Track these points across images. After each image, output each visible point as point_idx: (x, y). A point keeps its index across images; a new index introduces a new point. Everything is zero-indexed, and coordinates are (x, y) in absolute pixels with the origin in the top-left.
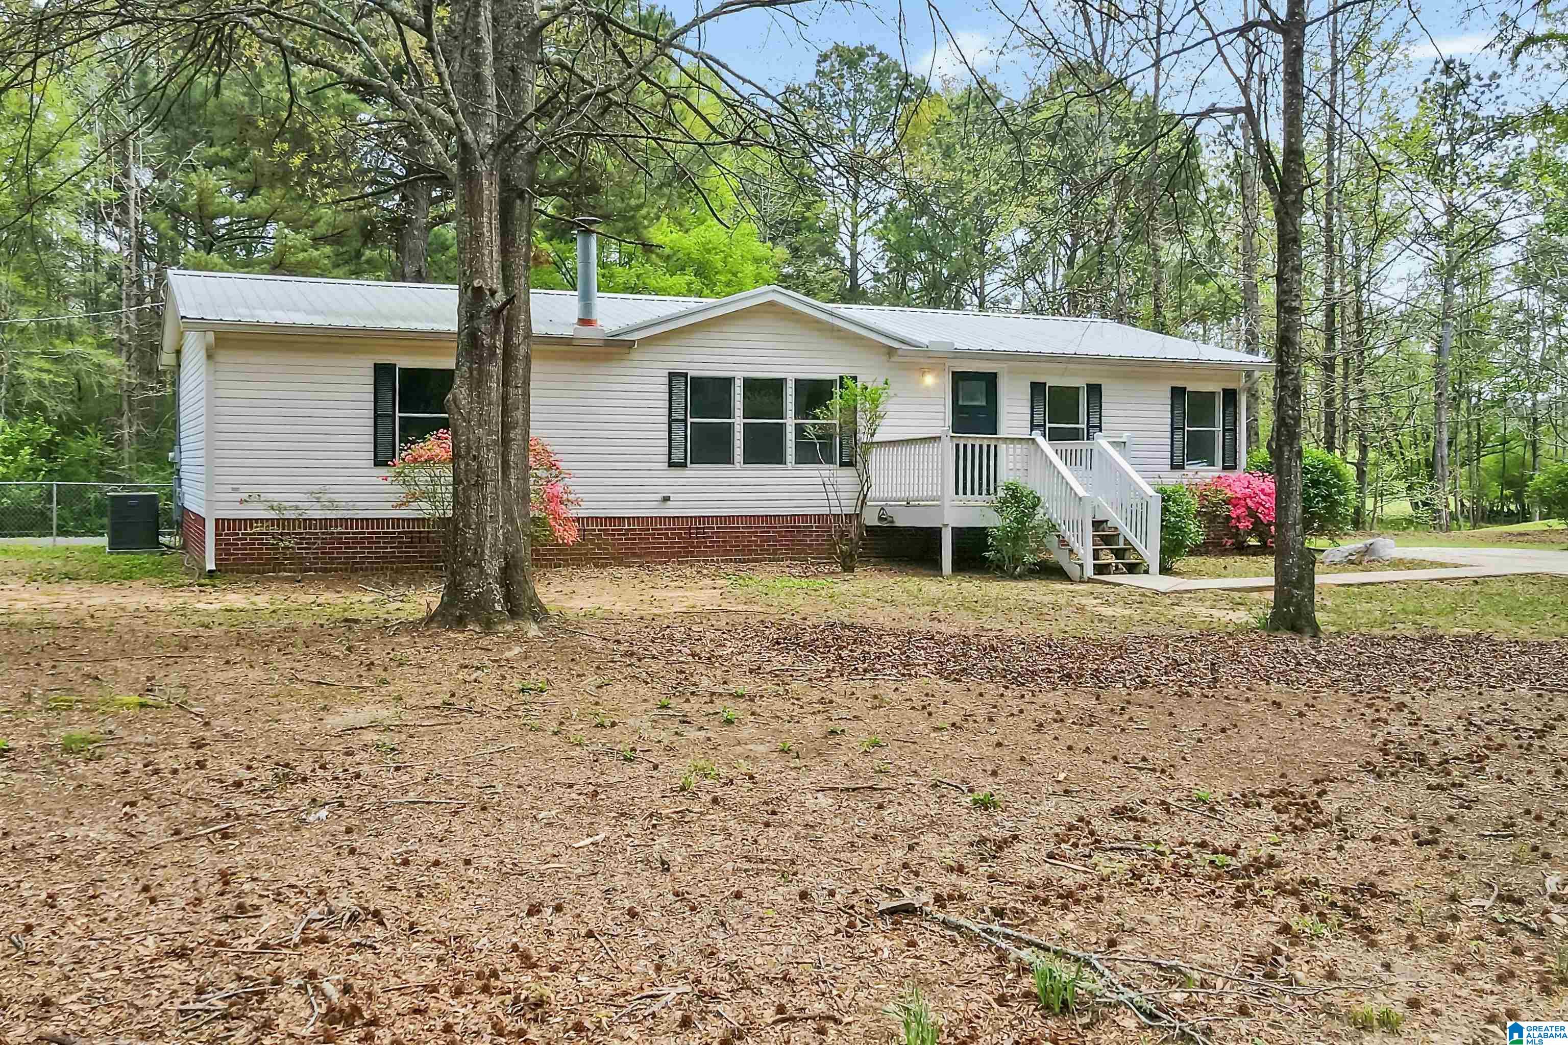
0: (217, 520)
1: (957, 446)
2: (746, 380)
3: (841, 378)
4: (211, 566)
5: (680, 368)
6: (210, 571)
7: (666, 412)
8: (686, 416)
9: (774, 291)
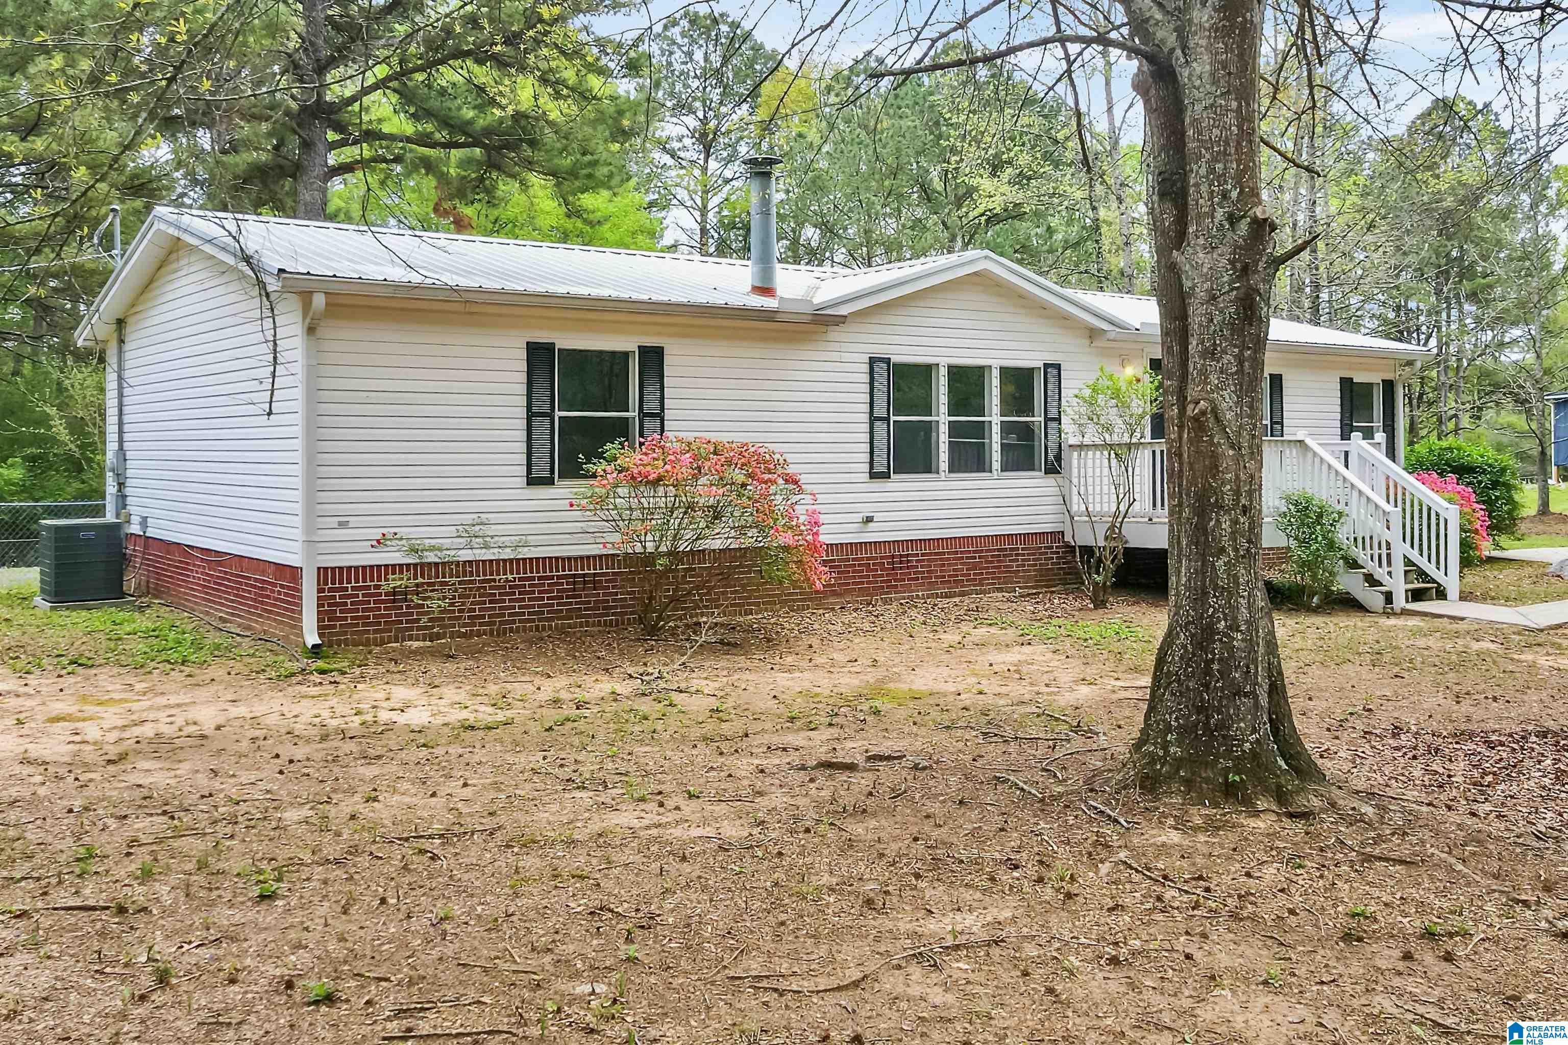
0: (319, 568)
1: (1154, 452)
2: (951, 368)
3: (1046, 366)
4: (312, 639)
5: (880, 351)
6: (314, 646)
7: (866, 408)
8: (889, 414)
9: (986, 257)
